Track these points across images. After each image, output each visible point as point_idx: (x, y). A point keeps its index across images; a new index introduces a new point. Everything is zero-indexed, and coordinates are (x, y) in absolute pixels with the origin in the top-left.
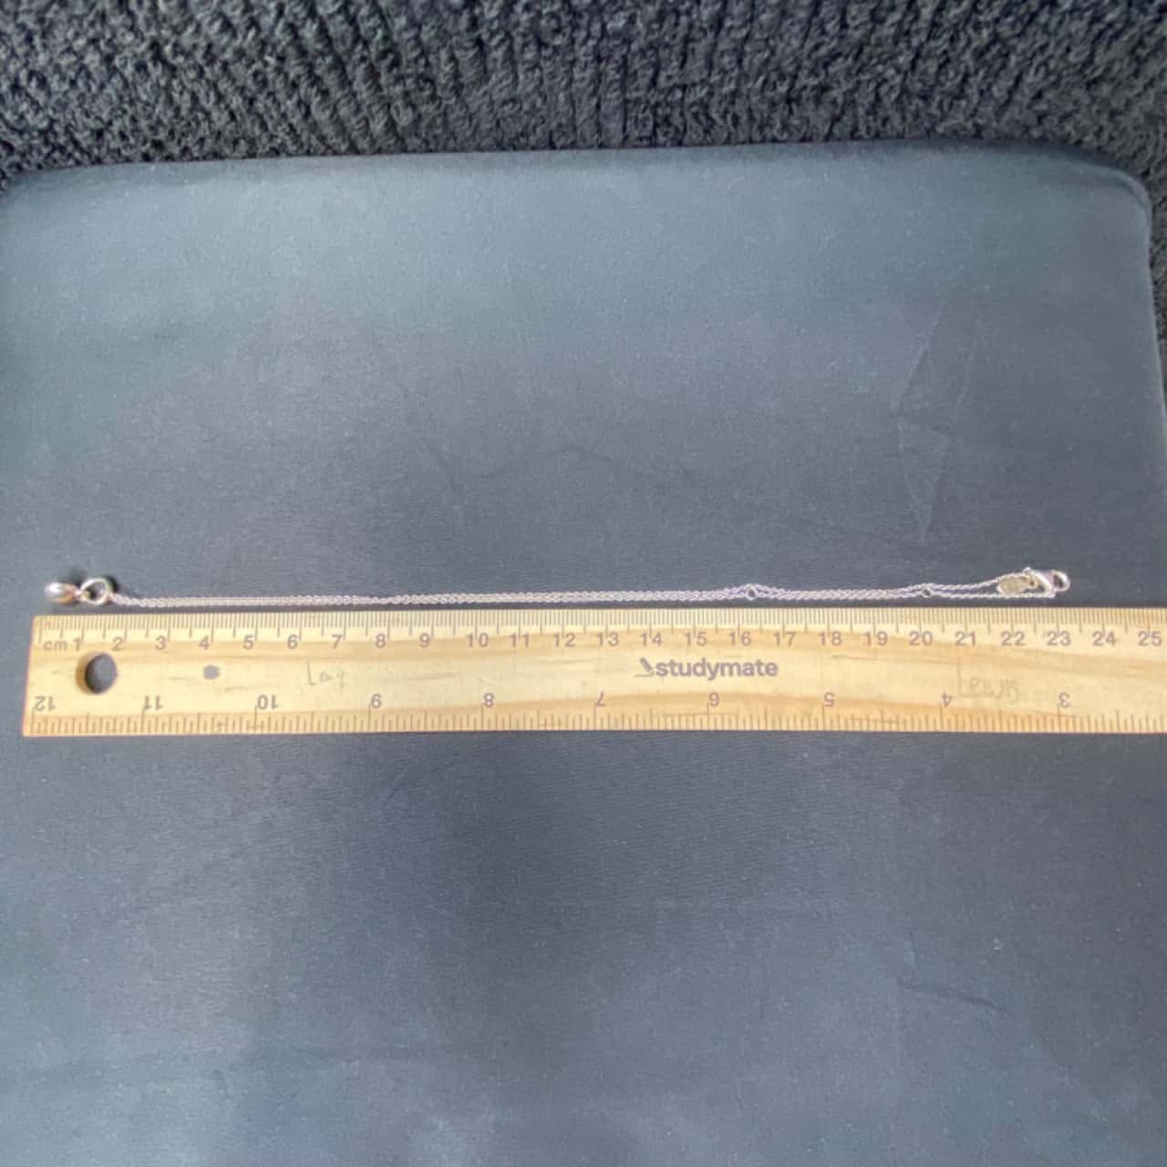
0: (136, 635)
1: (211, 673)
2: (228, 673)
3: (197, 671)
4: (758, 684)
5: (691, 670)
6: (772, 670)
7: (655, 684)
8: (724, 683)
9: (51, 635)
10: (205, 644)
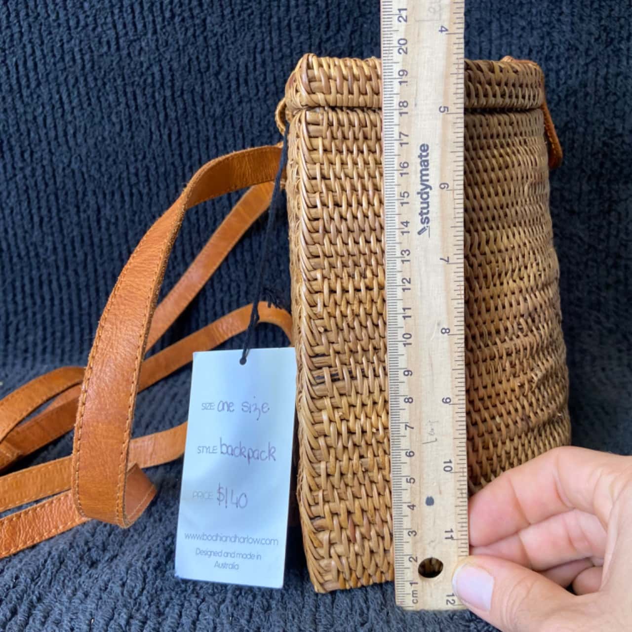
0: (408, 549)
1: (430, 501)
2: (430, 491)
3: (429, 510)
6: (424, 148)
7: (434, 225)
8: (434, 180)
10: (412, 507)
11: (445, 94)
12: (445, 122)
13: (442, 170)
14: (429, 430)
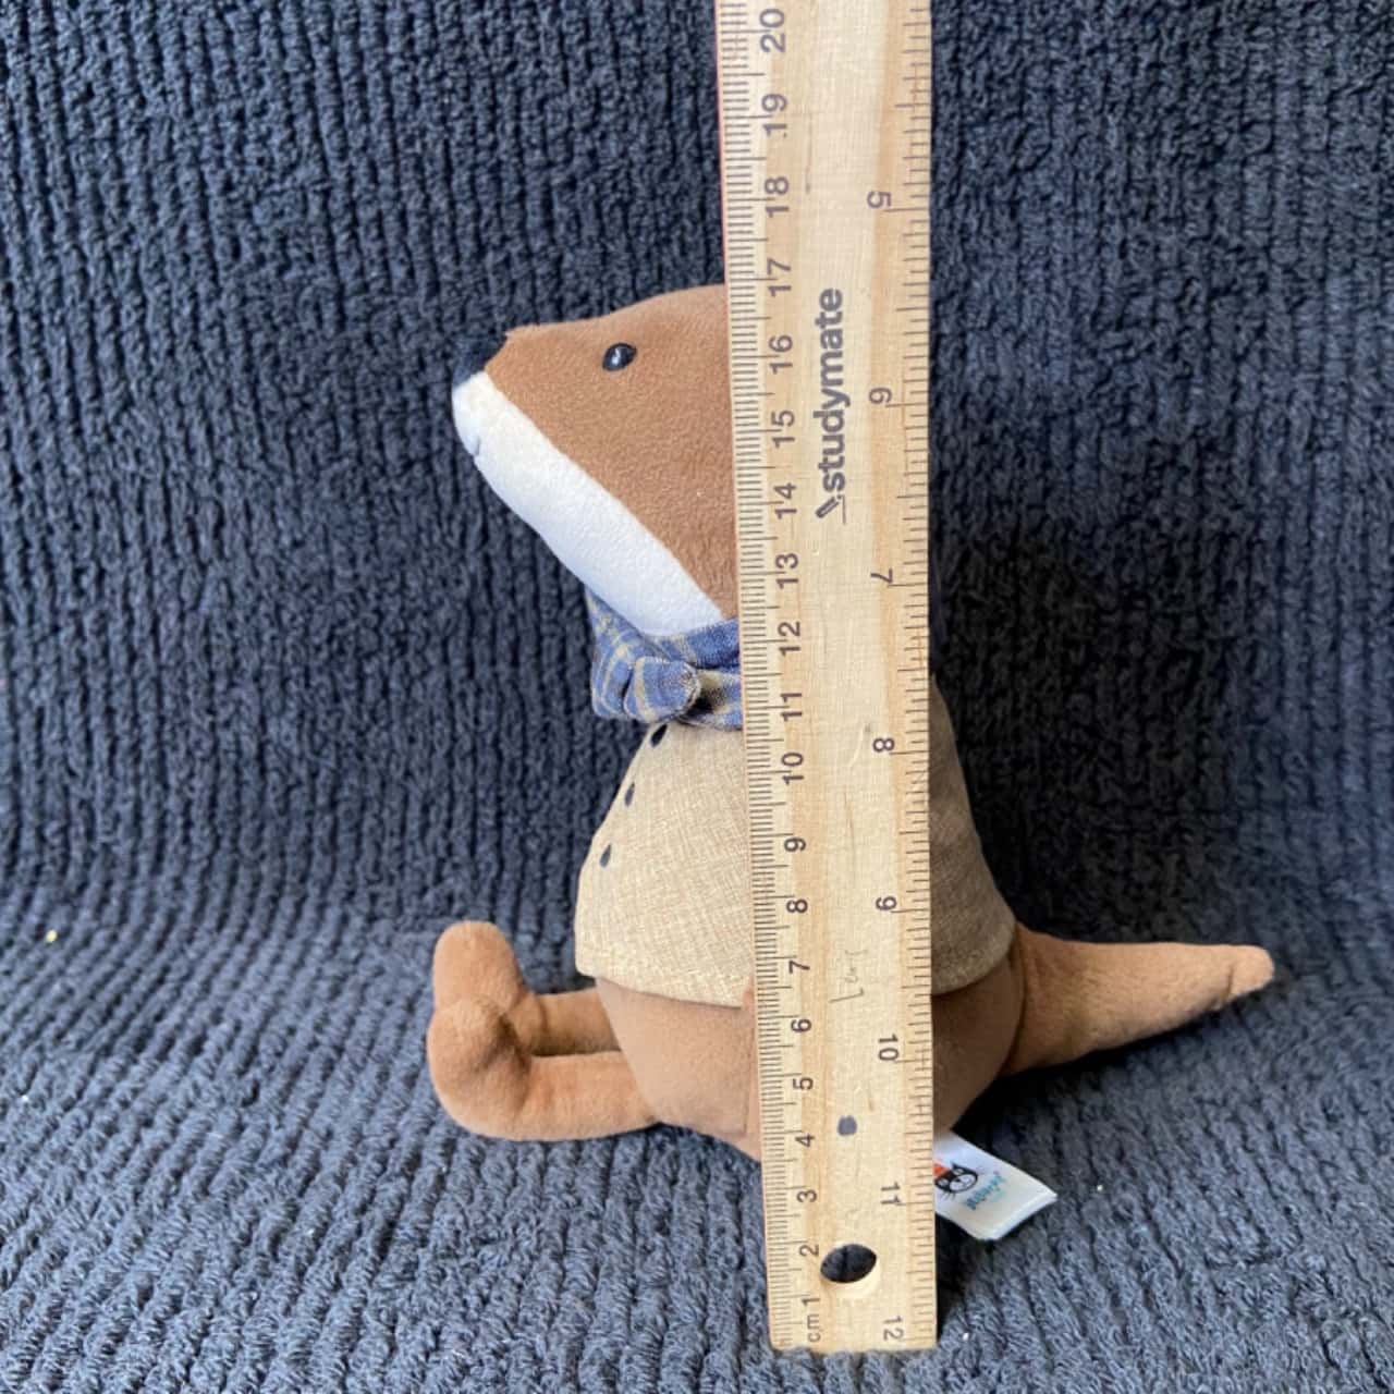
0: (796, 1230)
1: (847, 1127)
2: (847, 1106)
3: (845, 1145)
4: (855, 324)
5: (834, 434)
6: (831, 300)
7: (857, 493)
8: (855, 382)
10: (806, 1141)
11: (884, 158)
12: (881, 232)
13: (875, 355)
14: (846, 969)
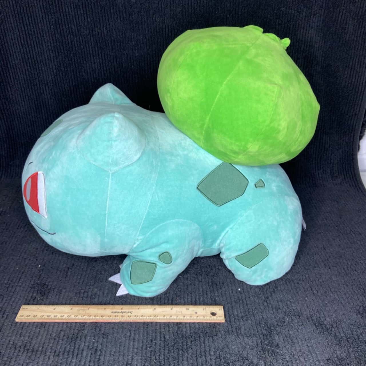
0: (208, 318)
1: (196, 313)
2: (194, 313)
3: (198, 314)
4: (115, 311)
5: (124, 312)
6: (112, 312)
7: (130, 311)
8: (120, 311)
9: (221, 318)
10: (197, 317)
11: (102, 309)
12: (108, 309)
13: (118, 309)
14: (178, 312)
